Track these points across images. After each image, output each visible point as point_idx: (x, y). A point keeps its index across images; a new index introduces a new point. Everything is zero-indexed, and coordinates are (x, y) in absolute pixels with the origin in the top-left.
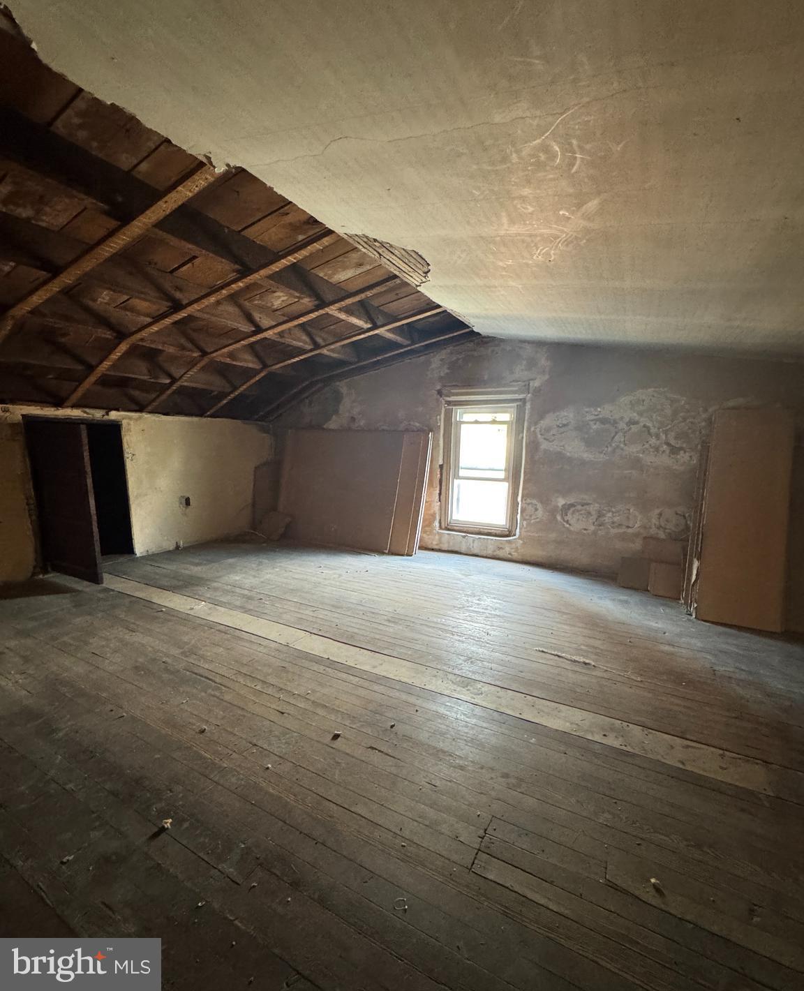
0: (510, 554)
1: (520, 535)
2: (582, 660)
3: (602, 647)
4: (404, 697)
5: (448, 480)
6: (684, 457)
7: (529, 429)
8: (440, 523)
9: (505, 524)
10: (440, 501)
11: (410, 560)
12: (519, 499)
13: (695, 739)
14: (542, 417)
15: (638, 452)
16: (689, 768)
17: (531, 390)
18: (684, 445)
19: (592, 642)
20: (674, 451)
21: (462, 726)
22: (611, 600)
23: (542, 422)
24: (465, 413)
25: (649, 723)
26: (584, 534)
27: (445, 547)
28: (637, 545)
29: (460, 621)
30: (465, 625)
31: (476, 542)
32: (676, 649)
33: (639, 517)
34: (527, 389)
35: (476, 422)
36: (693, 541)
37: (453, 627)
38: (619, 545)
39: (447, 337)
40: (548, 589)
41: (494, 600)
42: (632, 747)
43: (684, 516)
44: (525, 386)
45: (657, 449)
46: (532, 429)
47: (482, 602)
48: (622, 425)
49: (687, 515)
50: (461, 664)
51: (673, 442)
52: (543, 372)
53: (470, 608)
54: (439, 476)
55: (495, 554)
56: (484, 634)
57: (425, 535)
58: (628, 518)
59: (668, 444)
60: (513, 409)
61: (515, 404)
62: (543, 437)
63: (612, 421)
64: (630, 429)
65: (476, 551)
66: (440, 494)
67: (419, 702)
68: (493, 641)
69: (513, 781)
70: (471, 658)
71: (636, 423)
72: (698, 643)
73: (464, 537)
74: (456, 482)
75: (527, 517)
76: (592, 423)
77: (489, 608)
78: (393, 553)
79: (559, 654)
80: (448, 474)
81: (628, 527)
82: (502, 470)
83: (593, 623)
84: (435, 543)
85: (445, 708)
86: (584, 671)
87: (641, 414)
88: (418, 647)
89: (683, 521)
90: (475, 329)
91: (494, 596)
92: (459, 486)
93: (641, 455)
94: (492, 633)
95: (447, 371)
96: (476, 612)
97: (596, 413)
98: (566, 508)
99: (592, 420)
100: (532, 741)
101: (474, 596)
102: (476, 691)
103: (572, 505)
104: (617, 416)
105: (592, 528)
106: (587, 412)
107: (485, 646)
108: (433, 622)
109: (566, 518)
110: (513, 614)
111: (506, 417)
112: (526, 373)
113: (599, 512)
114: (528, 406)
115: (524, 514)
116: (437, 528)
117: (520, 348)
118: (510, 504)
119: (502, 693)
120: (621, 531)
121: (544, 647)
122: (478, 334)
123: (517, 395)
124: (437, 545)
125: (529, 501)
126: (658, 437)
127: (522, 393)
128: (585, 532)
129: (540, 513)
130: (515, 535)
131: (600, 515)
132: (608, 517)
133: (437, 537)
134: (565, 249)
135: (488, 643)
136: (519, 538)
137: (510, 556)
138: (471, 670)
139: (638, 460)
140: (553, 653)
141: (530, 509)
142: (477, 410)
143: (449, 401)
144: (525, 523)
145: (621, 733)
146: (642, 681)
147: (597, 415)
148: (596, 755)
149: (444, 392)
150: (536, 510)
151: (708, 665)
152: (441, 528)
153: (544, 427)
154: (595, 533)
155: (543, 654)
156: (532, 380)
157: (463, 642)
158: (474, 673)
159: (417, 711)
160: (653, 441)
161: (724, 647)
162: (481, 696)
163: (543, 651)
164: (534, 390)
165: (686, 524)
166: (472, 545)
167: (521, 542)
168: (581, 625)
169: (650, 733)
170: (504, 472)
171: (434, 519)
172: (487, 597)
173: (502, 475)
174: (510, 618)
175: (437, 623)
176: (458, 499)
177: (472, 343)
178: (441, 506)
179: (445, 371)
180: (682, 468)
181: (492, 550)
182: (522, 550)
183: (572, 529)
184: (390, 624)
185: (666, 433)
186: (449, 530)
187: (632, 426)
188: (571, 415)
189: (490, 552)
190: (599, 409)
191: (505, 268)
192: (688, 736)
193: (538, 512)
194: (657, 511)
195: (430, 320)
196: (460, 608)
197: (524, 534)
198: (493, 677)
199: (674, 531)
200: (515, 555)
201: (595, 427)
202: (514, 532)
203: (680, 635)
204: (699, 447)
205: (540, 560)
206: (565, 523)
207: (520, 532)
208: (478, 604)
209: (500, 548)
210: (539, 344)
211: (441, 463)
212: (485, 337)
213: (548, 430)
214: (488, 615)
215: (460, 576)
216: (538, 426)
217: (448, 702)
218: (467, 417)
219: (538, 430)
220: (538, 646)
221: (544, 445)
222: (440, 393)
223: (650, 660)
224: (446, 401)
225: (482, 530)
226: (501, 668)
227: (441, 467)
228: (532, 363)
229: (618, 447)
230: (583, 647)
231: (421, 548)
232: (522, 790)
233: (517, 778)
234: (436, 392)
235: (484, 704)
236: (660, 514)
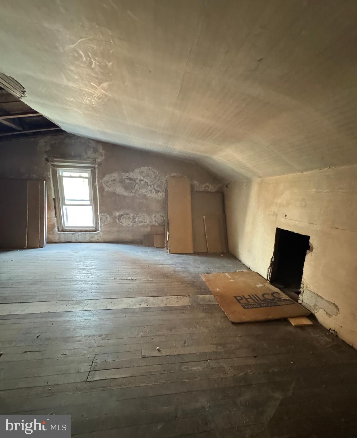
0: (97, 239)
1: (101, 230)
2: (131, 278)
3: (138, 271)
4: (44, 320)
5: (59, 206)
6: (160, 194)
7: (98, 181)
8: (58, 228)
9: (93, 226)
10: (56, 217)
11: (43, 250)
12: (98, 214)
13: (169, 295)
14: (104, 176)
15: (144, 192)
16: (168, 306)
17: (97, 163)
18: (160, 190)
19: (135, 270)
20: (157, 192)
21: (79, 322)
22: (141, 252)
23: (104, 178)
24: (64, 172)
25: (155, 295)
26: (128, 227)
27: (63, 240)
28: (149, 229)
29: (74, 275)
30: (77, 276)
31: (80, 236)
32: (164, 266)
33: (148, 218)
34: (94, 162)
35: (71, 177)
36: (166, 226)
37: (71, 279)
38: (142, 230)
39: (46, 130)
40: (116, 252)
41: (91, 262)
42: (150, 305)
43: (163, 217)
44: (94, 161)
45: (151, 191)
46: (100, 181)
47: (85, 264)
48: (137, 181)
49: (164, 216)
50: (76, 294)
51: (156, 189)
52: (102, 155)
53: (80, 268)
54: (53, 204)
55: (90, 240)
56: (87, 278)
57: (50, 236)
58: (144, 219)
59: (155, 189)
60: (89, 171)
61: (90, 169)
62: (106, 185)
63: (133, 179)
64: (141, 183)
65: (80, 240)
66: (56, 213)
67: (53, 320)
68: (92, 280)
69: (104, 336)
70: (81, 291)
71: (142, 180)
72: (170, 262)
73: (73, 234)
74: (64, 207)
75: (103, 222)
76: (126, 180)
77: (89, 266)
78: (29, 247)
79: (122, 278)
80: (59, 203)
81: (145, 222)
82: (88, 201)
83: (135, 262)
84: (56, 239)
85: (68, 317)
86: (132, 282)
87: (144, 177)
88: (51, 293)
89: (162, 219)
90: (63, 129)
91: (91, 260)
92: (66, 209)
93: (146, 194)
94: (91, 277)
95: (49, 148)
96: (82, 269)
97: (127, 176)
98: (120, 216)
99: (126, 178)
100: (112, 317)
101: (81, 262)
102: (85, 304)
103: (122, 215)
104: (135, 177)
105: (131, 224)
106: (123, 175)
107: (88, 283)
108: (59, 279)
109: (120, 221)
110: (100, 266)
111: (86, 175)
112: (94, 155)
113: (133, 217)
114: (97, 171)
115: (102, 221)
116: (57, 232)
117: (89, 142)
118: (94, 216)
119: (97, 301)
120: (142, 224)
121: (115, 277)
122: (65, 132)
123: (90, 165)
124: (58, 240)
125: (103, 214)
126: (151, 186)
127: (93, 164)
128: (129, 226)
129: (109, 219)
130: (99, 230)
131: (134, 218)
132: (137, 219)
133: (57, 236)
134: (98, 100)
135: (89, 282)
136: (101, 232)
137: (98, 240)
138: (81, 296)
139: (145, 196)
140: (119, 278)
141: (104, 218)
142: (70, 171)
143: (54, 165)
144: (103, 224)
145: (146, 302)
146: (153, 280)
147: (128, 176)
148: (137, 313)
149: (50, 159)
150: (107, 218)
151: (173, 269)
152: (59, 231)
153: (105, 181)
154: (133, 226)
155: (115, 280)
156: (97, 158)
157: (76, 284)
158: (83, 297)
159: (52, 324)
160: (149, 188)
161: (178, 261)
162: (87, 306)
163: (115, 279)
164: (98, 163)
165: (164, 219)
166: (78, 237)
167: (102, 233)
168: (130, 264)
169: (155, 298)
170: (89, 202)
171: (54, 227)
172: (88, 261)
173: (88, 203)
174: (100, 268)
175: (61, 279)
176: (67, 216)
177: (63, 136)
178: (57, 219)
179: (48, 148)
180: (160, 199)
181: (88, 238)
182: (103, 237)
183: (123, 225)
184: (32, 286)
185: (153, 184)
186: (64, 231)
187: (141, 182)
188: (117, 176)
189: (87, 240)
190: (128, 174)
191: (71, 102)
192: (168, 295)
193: (108, 219)
194: (154, 216)
195: (34, 118)
196: (74, 269)
197: (103, 229)
198: (93, 296)
199: (160, 223)
200: (100, 240)
201: (127, 181)
202: (98, 229)
203: (165, 260)
204: (165, 191)
205: (111, 240)
206: (120, 223)
207: (101, 229)
208: (83, 265)
209: (92, 237)
210: (98, 142)
211: (54, 197)
212: (69, 133)
213: (108, 182)
214: (88, 269)
215: (73, 254)
216: (103, 180)
217: (70, 314)
218: (65, 174)
219: (103, 182)
220: (112, 277)
221: (107, 189)
222: (47, 160)
223: (155, 272)
224: (52, 165)
225: (82, 230)
226: (96, 291)
227: (54, 199)
228: (95, 151)
229: (137, 190)
230: (131, 273)
231: (48, 243)
232: (109, 338)
233: (106, 334)
234: (45, 159)
235: (89, 309)
236: (155, 217)
